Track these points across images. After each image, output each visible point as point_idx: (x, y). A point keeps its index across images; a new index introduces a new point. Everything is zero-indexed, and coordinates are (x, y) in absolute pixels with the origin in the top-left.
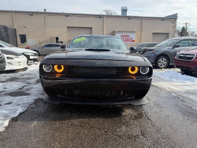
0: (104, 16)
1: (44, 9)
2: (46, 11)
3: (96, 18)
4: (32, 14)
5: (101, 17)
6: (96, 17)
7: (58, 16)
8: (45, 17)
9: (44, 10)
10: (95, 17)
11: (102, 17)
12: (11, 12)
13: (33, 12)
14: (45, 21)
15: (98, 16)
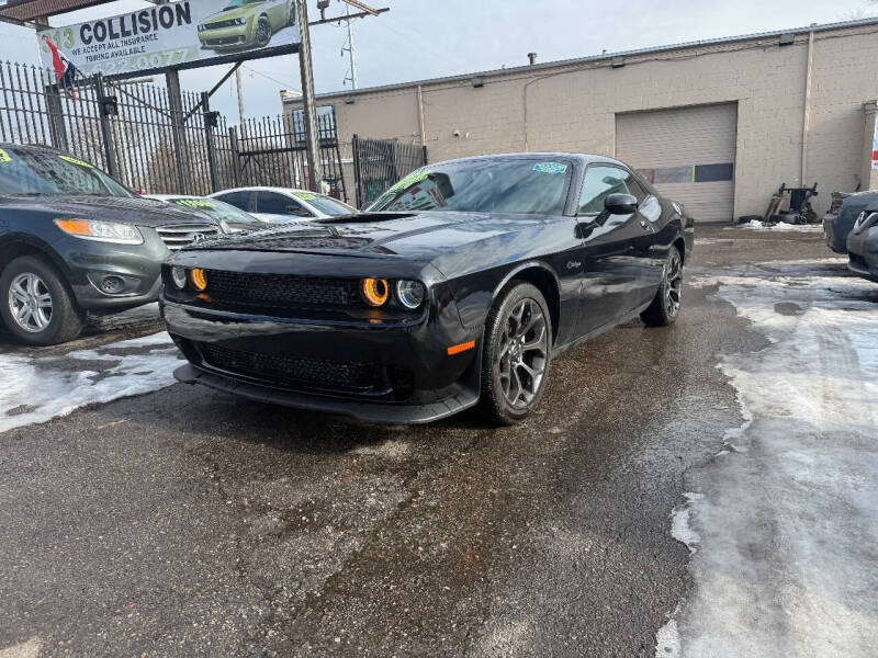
0: (808, 33)
1: (529, 55)
2: (538, 61)
3: (760, 51)
4: (479, 82)
5: (791, 44)
6: (764, 48)
7: (577, 74)
8: (526, 86)
9: (529, 59)
10: (758, 46)
11: (797, 39)
12: (413, 86)
13: (482, 76)
14: (525, 104)
15: (776, 41)
